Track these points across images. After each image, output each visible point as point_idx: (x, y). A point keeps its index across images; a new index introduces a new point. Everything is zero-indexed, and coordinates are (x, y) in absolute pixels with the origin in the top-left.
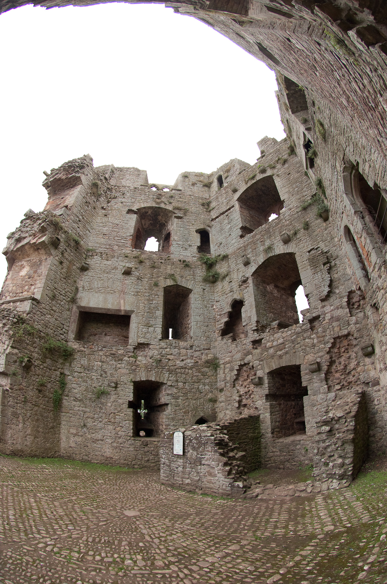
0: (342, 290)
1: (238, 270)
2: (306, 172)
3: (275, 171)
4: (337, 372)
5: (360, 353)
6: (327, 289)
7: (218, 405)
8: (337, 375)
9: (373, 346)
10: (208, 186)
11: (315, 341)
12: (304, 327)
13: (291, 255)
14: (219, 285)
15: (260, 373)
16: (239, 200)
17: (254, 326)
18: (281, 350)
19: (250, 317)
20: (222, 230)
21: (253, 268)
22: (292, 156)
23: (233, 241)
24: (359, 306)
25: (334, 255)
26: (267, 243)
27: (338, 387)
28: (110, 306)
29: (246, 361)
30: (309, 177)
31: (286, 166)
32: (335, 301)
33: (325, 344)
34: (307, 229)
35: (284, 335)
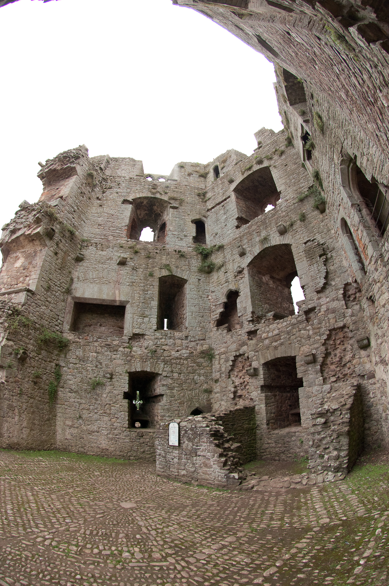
0: (338, 282)
1: (233, 261)
2: (303, 164)
3: (272, 162)
4: (332, 364)
5: (356, 346)
6: (323, 281)
7: (213, 395)
8: (333, 367)
9: (368, 339)
10: (204, 176)
11: (311, 332)
12: (299, 319)
13: (287, 247)
14: (215, 276)
15: (255, 364)
16: (235, 190)
17: (249, 317)
18: (276, 341)
19: (245, 308)
20: (218, 220)
21: (248, 259)
22: (289, 148)
23: (229, 232)
24: (355, 298)
25: (331, 247)
26: (263, 234)
27: (333, 379)
28: (105, 297)
29: (241, 352)
30: (306, 169)
31: (283, 157)
32: (330, 293)
33: (320, 336)
34: (304, 220)
35: (280, 326)
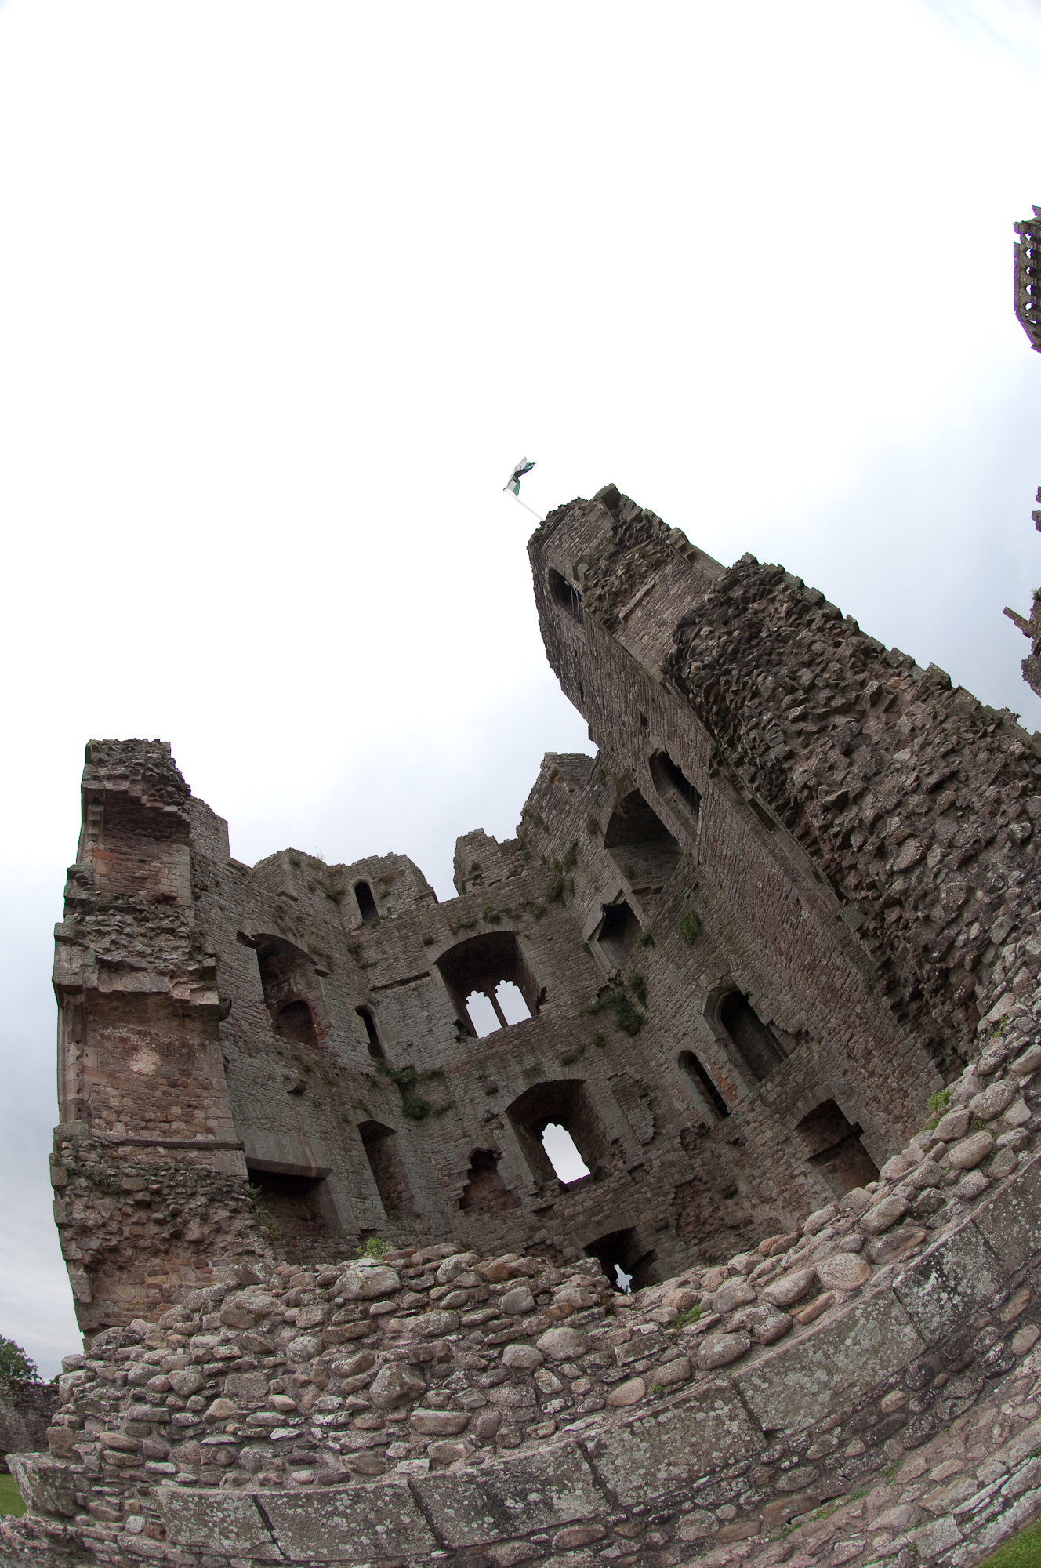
0: (671, 1129)
1: (471, 1100)
2: (586, 945)
3: (521, 925)
4: (688, 1225)
5: (717, 1197)
6: (651, 1130)
8: (690, 1228)
9: (734, 1186)
10: (335, 898)
11: (649, 1194)
12: (622, 1181)
13: (576, 1084)
14: (434, 1125)
16: (441, 963)
17: (532, 1188)
18: (597, 1215)
19: (519, 1177)
20: (406, 1017)
21: (506, 1100)
22: (555, 904)
23: (443, 1045)
24: (695, 1146)
25: (655, 1086)
26: (529, 1061)
27: (696, 1241)
28: (290, 1159)
29: (537, 1238)
30: (591, 955)
31: (544, 921)
32: (663, 1144)
33: (664, 1196)
34: (603, 1046)
35: (592, 1195)
